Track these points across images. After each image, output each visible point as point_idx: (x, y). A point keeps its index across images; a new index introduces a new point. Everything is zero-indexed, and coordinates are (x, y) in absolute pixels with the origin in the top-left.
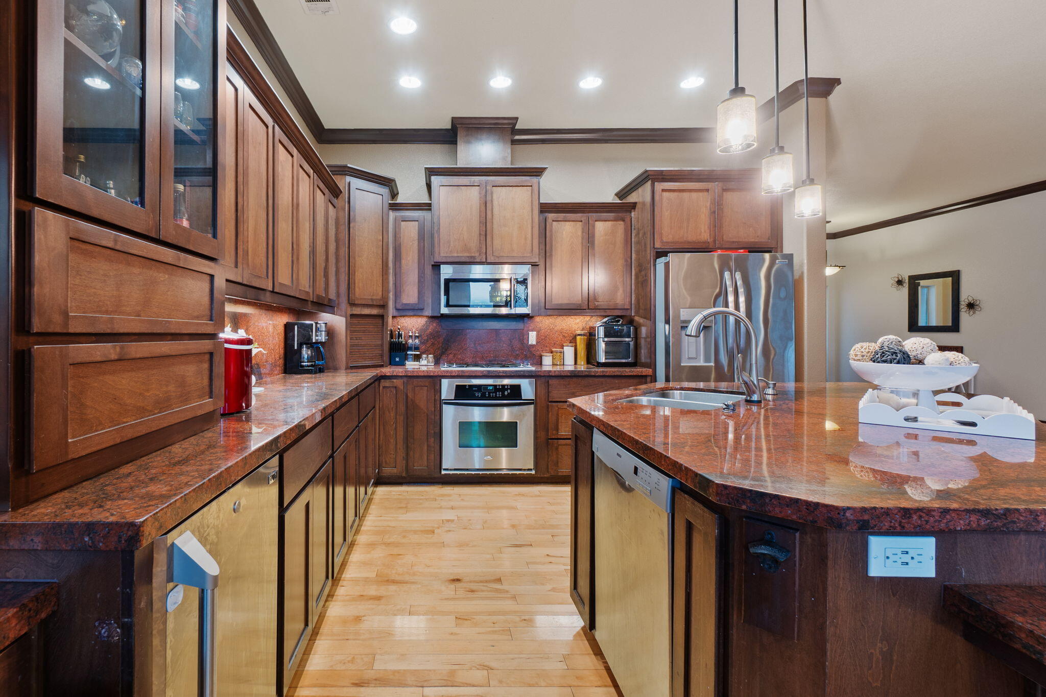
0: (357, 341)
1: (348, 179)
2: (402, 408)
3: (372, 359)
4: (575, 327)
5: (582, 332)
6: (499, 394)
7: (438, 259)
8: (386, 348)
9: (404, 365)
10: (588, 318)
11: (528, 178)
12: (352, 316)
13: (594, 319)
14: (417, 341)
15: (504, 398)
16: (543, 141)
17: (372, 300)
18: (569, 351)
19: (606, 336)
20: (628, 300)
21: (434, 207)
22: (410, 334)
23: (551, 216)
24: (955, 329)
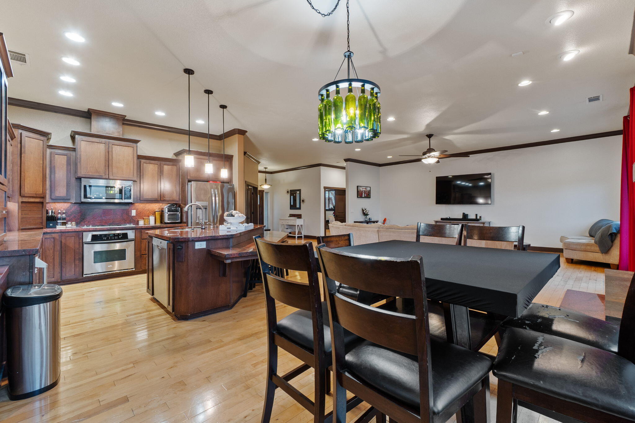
0: (25, 216)
1: (20, 131)
2: (58, 248)
3: (35, 224)
4: (155, 208)
5: (158, 210)
6: (116, 237)
7: (79, 175)
8: (45, 219)
9: (56, 227)
10: (161, 204)
11: (131, 143)
12: (22, 202)
13: (164, 205)
14: (64, 215)
15: (119, 239)
16: (140, 126)
17: (36, 194)
18: (152, 219)
19: (168, 211)
20: (178, 197)
21: (78, 150)
22: (60, 212)
23: (143, 161)
24: (300, 208)
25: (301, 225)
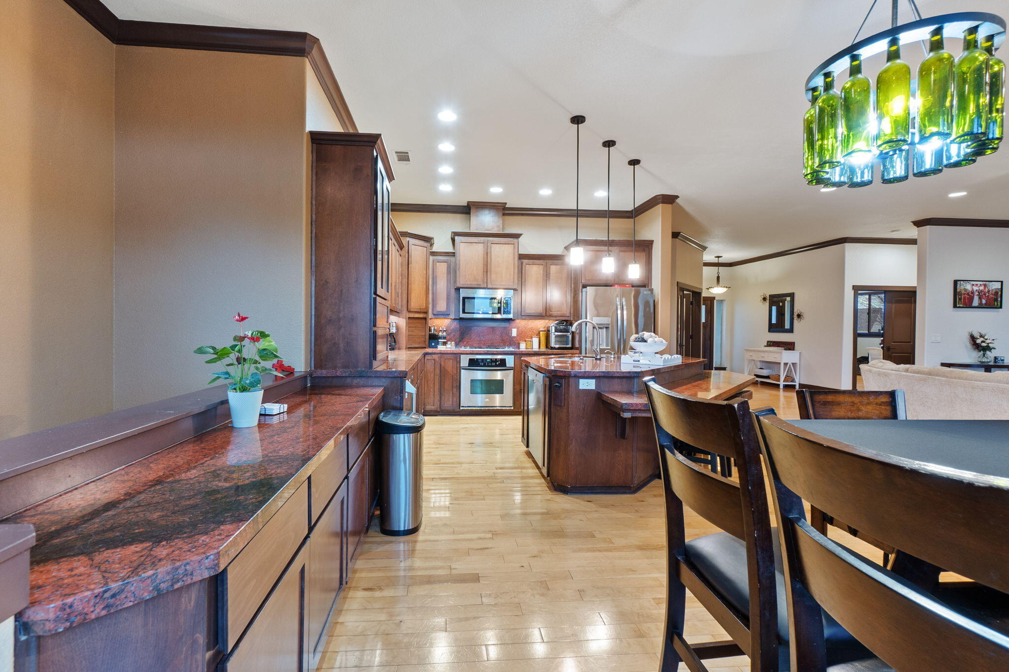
0: (412, 333)
1: (408, 239)
2: (438, 371)
3: (419, 344)
4: (539, 326)
5: (544, 329)
6: (494, 364)
7: (459, 285)
8: (427, 337)
9: (437, 348)
10: (547, 321)
11: (512, 239)
12: (409, 318)
13: (551, 321)
14: (445, 334)
15: (496, 366)
16: (522, 215)
17: (420, 309)
18: (535, 341)
19: (556, 331)
20: (569, 311)
21: (457, 255)
22: (441, 329)
23: (525, 261)
24: (791, 330)
25: (794, 364)
